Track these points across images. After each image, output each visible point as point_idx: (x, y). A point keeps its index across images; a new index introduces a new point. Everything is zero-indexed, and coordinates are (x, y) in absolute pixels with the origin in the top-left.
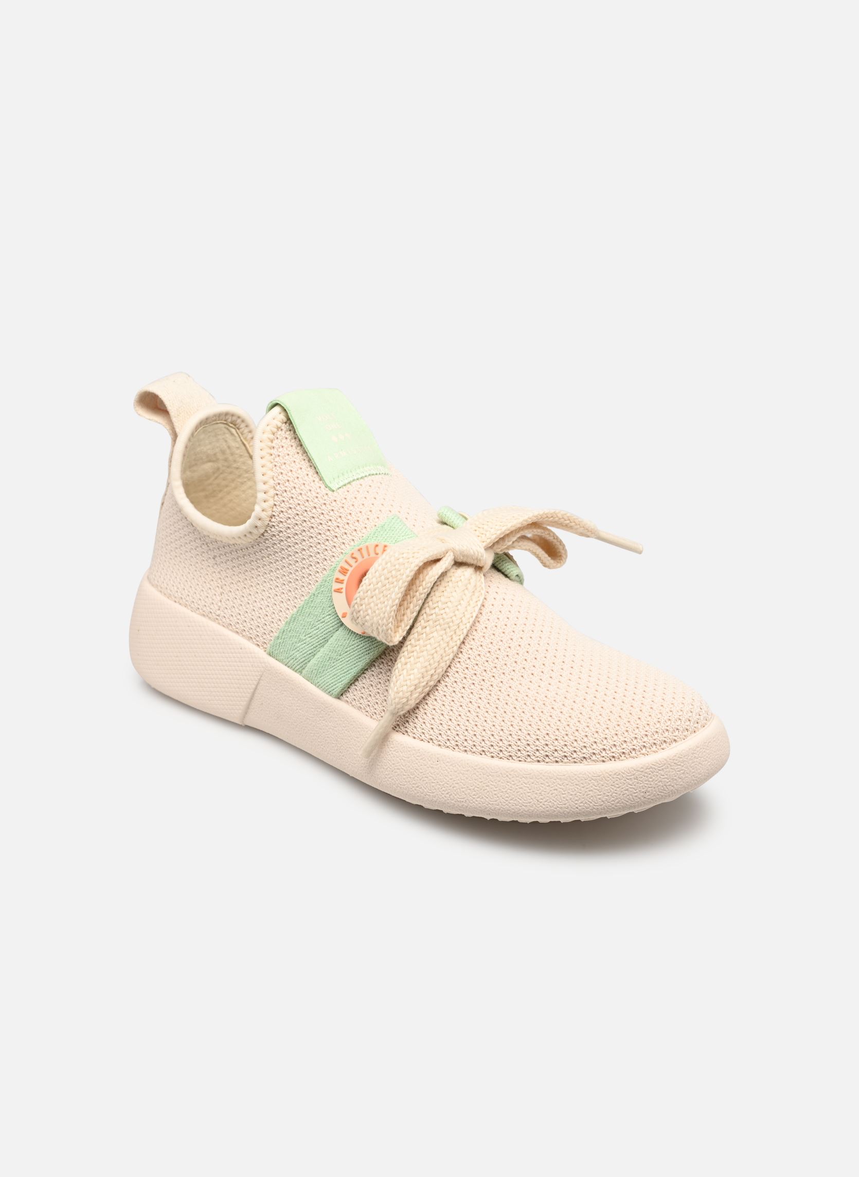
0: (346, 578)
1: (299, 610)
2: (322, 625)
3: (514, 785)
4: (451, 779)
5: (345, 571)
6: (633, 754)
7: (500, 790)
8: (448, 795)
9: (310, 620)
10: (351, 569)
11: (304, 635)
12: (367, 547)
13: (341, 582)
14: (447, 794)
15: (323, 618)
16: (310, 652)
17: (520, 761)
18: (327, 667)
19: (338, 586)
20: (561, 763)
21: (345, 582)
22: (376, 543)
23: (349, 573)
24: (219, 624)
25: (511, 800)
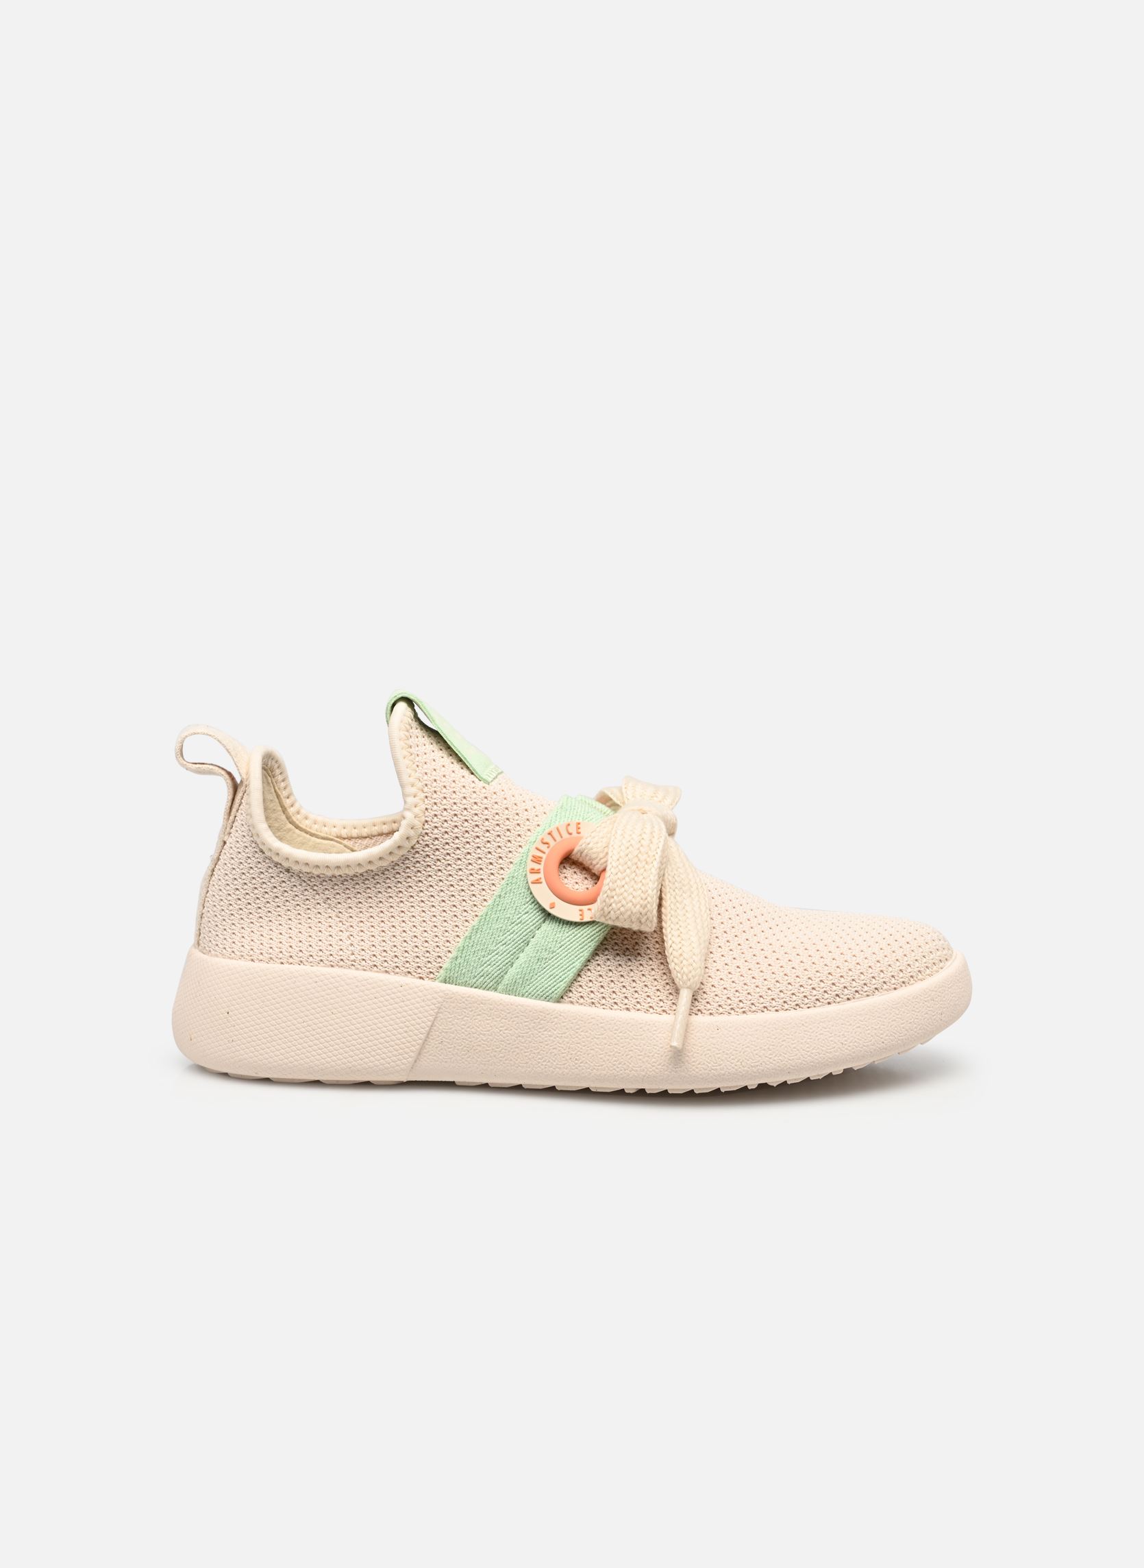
0: (541, 867)
1: (481, 919)
2: (516, 927)
3: (812, 1032)
4: (739, 1044)
5: (539, 859)
6: (920, 976)
7: (798, 1041)
8: (739, 1063)
9: (501, 926)
10: (544, 856)
11: (494, 944)
12: (558, 829)
13: (538, 872)
14: (738, 1061)
15: (518, 919)
16: (507, 961)
17: (808, 1008)
18: (536, 972)
19: (536, 876)
20: (853, 1000)
21: (542, 871)
22: (566, 823)
23: (543, 860)
24: (357, 969)
25: (813, 1049)
